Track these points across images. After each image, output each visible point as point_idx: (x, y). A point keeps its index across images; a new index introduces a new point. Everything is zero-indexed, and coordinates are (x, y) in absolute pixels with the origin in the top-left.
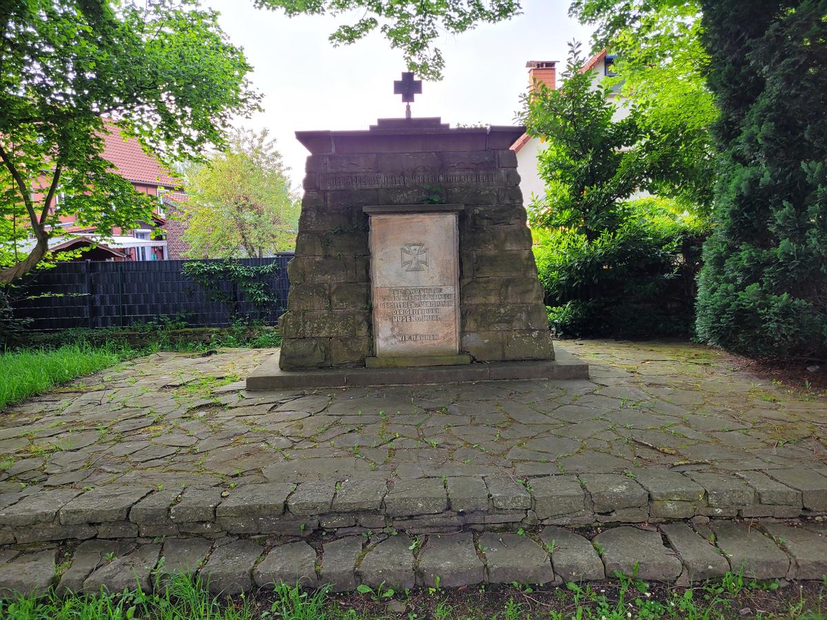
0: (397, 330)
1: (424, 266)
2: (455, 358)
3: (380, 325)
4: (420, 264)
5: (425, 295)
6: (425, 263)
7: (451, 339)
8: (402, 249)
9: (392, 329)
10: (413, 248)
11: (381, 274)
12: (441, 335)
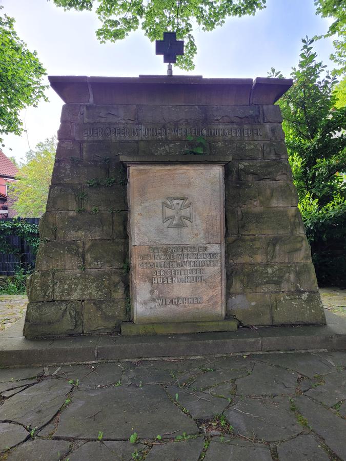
0: (156, 292)
1: (187, 222)
2: (221, 323)
3: (138, 287)
4: (183, 219)
5: (188, 254)
6: (189, 219)
7: (216, 303)
8: (163, 203)
9: (152, 292)
10: (175, 202)
11: (140, 230)
12: (205, 298)
